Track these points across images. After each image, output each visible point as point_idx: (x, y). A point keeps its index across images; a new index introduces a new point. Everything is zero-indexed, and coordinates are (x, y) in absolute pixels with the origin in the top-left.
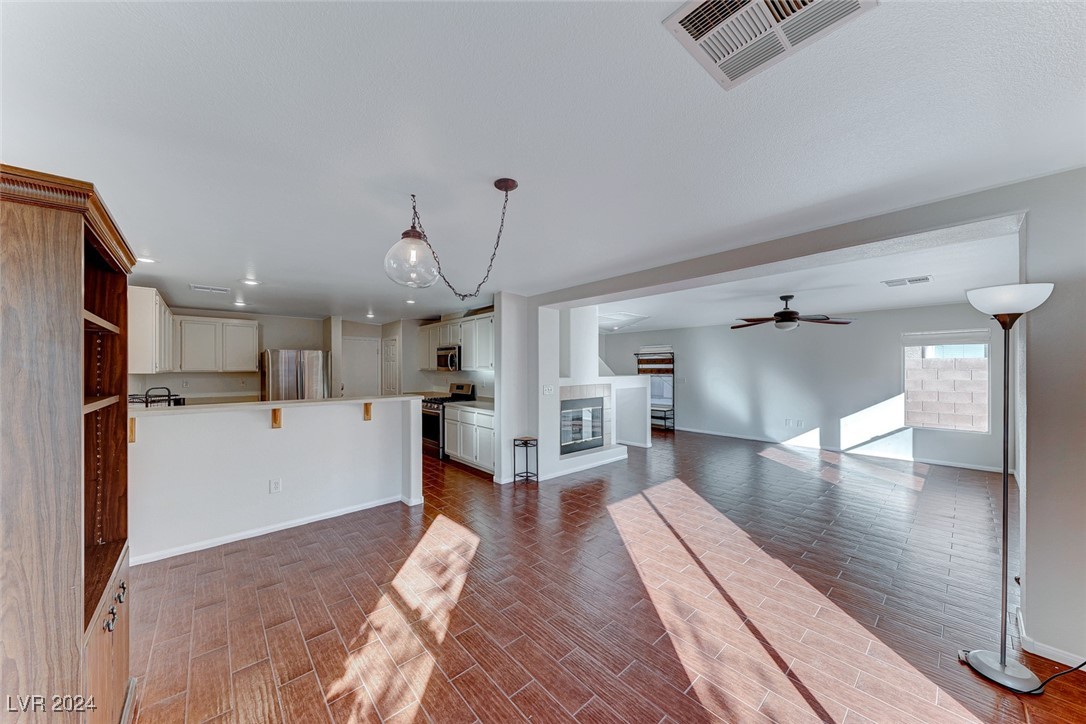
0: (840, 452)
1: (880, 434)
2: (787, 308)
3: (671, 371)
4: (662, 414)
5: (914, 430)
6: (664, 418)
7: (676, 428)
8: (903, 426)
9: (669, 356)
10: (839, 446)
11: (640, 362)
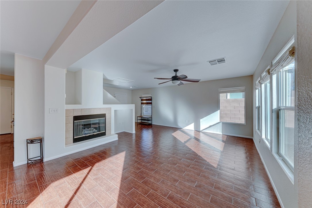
0: (199, 131)
1: (212, 125)
2: (176, 75)
3: (151, 103)
4: (147, 119)
5: (222, 123)
6: (148, 120)
7: (153, 124)
8: (219, 121)
9: (150, 98)
10: (200, 129)
11: (142, 100)
